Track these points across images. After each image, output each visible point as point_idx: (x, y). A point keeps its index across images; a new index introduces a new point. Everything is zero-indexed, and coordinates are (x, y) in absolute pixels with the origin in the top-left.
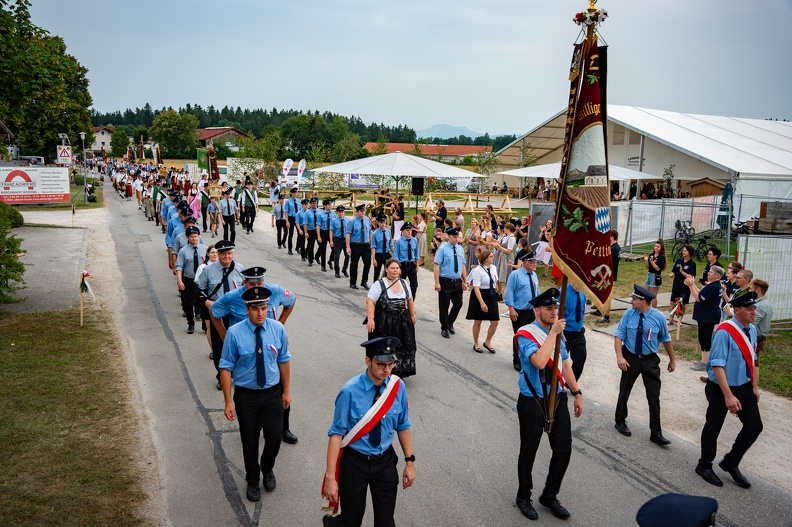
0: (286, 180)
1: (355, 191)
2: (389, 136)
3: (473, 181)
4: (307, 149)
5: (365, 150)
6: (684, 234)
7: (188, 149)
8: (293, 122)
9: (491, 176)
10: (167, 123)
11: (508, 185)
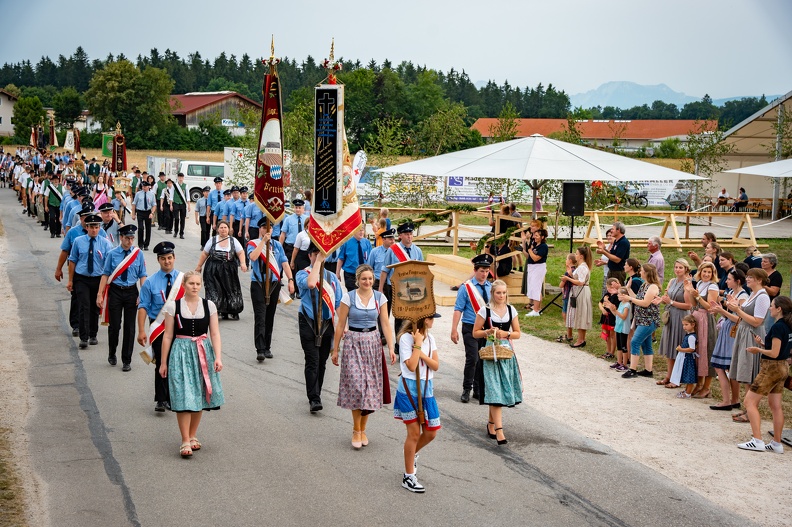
1: (456, 209)
2: (519, 107)
3: (679, 186)
4: (368, 131)
5: (474, 133)
7: (154, 131)
9: (715, 176)
10: (116, 84)
11: (750, 194)
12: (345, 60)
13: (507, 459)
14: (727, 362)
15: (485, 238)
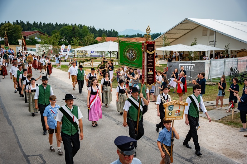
0: (62, 53)
1: (92, 58)
2: (107, 34)
4: (71, 40)
5: (96, 41)
6: (234, 74)
8: (65, 29)
10: (7, 29)
11: (158, 54)
12: (65, 23)
13: (105, 115)
14: (153, 92)
15: (99, 65)
